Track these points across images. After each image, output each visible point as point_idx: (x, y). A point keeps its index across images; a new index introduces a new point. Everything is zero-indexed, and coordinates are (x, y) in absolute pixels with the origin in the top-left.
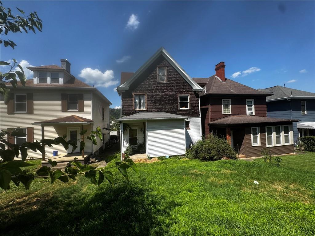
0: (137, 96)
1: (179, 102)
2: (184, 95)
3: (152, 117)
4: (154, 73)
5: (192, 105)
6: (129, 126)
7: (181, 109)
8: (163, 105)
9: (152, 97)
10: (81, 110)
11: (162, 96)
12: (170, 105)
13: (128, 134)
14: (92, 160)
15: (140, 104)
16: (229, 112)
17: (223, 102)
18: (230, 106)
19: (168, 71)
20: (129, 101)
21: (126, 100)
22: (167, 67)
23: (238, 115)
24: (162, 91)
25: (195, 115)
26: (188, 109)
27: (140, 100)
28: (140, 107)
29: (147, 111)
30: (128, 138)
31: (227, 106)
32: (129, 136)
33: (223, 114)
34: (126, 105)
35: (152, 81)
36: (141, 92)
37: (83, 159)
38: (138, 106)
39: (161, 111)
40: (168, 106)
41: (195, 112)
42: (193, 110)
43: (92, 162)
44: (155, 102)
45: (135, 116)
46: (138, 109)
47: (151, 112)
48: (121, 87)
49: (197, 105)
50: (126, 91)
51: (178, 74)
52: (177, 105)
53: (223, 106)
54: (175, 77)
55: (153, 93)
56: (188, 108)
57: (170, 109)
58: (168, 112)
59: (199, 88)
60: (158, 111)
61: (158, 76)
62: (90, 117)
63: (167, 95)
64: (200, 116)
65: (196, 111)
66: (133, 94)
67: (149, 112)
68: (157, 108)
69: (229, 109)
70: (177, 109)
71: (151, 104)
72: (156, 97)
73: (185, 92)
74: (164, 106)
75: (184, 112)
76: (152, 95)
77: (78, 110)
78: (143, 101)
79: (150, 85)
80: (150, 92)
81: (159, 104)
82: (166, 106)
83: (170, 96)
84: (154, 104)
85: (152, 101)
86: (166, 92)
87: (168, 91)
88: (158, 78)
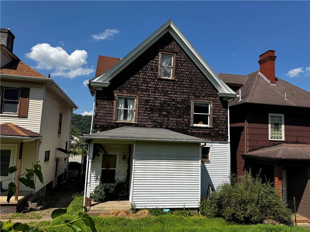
0: (123, 98)
1: (193, 112)
2: (201, 101)
3: (144, 136)
4: (152, 63)
5: (214, 120)
6: (103, 149)
7: (195, 125)
8: (164, 116)
9: (147, 101)
10: (24, 115)
11: (165, 102)
12: (178, 118)
13: (101, 163)
14: (32, 205)
15: (126, 111)
16: (281, 138)
17: (270, 118)
18: (283, 126)
19: (177, 61)
20: (108, 106)
21: (102, 103)
22: (176, 53)
23: (297, 143)
24: (166, 94)
25: (219, 137)
26: (208, 126)
27: (126, 106)
28: (125, 117)
29: (136, 125)
30: (100, 169)
31: (277, 126)
32: (102, 168)
33: (270, 139)
34: (102, 111)
35: (149, 76)
36: (129, 91)
37: (16, 202)
38: (123, 115)
39: (161, 127)
40: (174, 119)
41: (220, 132)
42: (217, 129)
43: (31, 210)
44: (152, 110)
45: (116, 131)
46: (121, 120)
47: (144, 126)
48: (95, 80)
49: (225, 121)
50: (104, 88)
51: (194, 66)
52: (189, 119)
53: (270, 125)
54: (189, 71)
55: (149, 95)
56: (207, 124)
57: (177, 124)
58: (172, 129)
59: (229, 91)
60: (155, 127)
61: (159, 67)
62: (36, 129)
63: (173, 100)
64: (229, 141)
65: (223, 131)
66: (116, 95)
67: (141, 126)
68: (155, 122)
69: (281, 131)
70: (188, 125)
71: (144, 113)
72: (154, 103)
73: (204, 97)
74: (167, 119)
75: (200, 132)
76: (147, 98)
77: (17, 115)
78: (131, 108)
79: (145, 81)
80: (144, 93)
81: (159, 114)
82: (171, 119)
83: (178, 103)
84: (149, 114)
85: (146, 108)
86: (172, 96)
87: (176, 93)
88: (159, 71)
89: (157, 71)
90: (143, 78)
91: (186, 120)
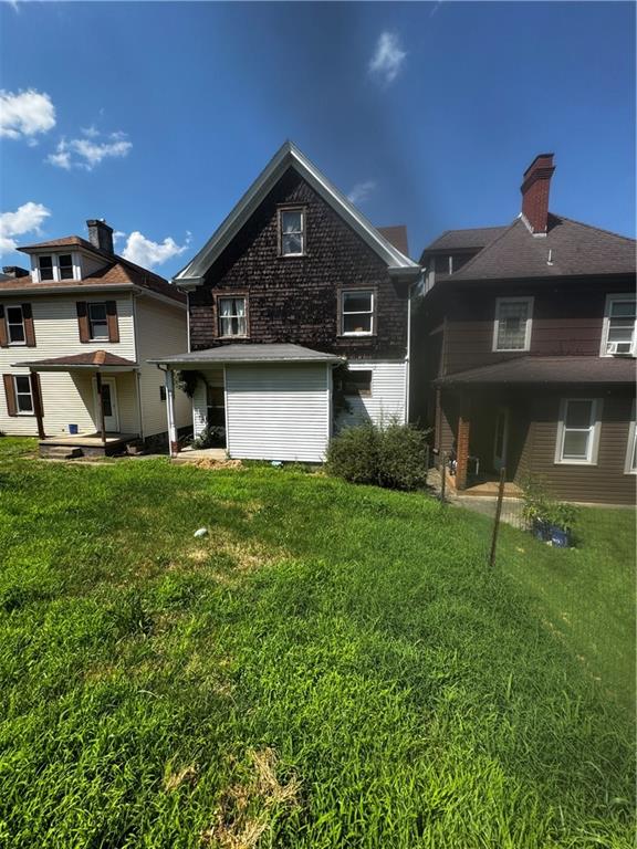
0: (225, 300)
1: (342, 312)
7: (346, 334)
8: (292, 322)
9: (262, 300)
11: (291, 298)
12: (315, 323)
18: (529, 323)
20: (206, 315)
21: (198, 311)
26: (370, 333)
27: (234, 313)
28: (235, 332)
29: (249, 342)
30: (205, 407)
31: (513, 324)
32: (208, 404)
33: (495, 349)
34: (199, 324)
36: (234, 287)
37: (102, 444)
39: (288, 342)
41: (392, 343)
42: (386, 339)
43: (128, 455)
44: (271, 315)
46: (229, 334)
47: (261, 342)
48: (180, 277)
49: (401, 323)
50: (197, 287)
51: (341, 223)
52: (335, 324)
53: (496, 323)
55: (265, 289)
56: (369, 330)
59: (407, 263)
61: (279, 236)
62: (131, 356)
64: (408, 357)
65: (396, 341)
66: (215, 296)
67: (256, 343)
69: (524, 332)
70: (332, 335)
71: (260, 320)
72: (274, 302)
73: (361, 280)
76: (262, 295)
78: (241, 314)
79: (257, 267)
80: (256, 286)
81: (284, 321)
82: (303, 326)
83: (314, 297)
84: (267, 321)
85: (262, 312)
86: (303, 285)
87: (310, 280)
88: (279, 244)
89: (276, 244)
90: (254, 261)
91: (329, 326)
